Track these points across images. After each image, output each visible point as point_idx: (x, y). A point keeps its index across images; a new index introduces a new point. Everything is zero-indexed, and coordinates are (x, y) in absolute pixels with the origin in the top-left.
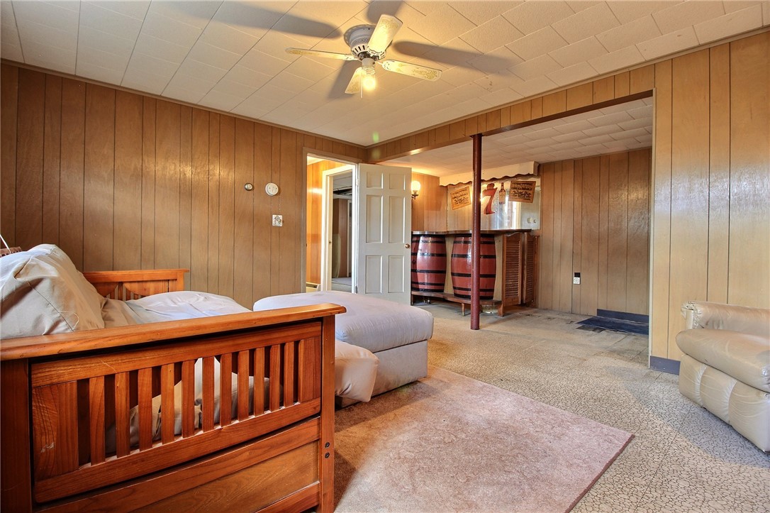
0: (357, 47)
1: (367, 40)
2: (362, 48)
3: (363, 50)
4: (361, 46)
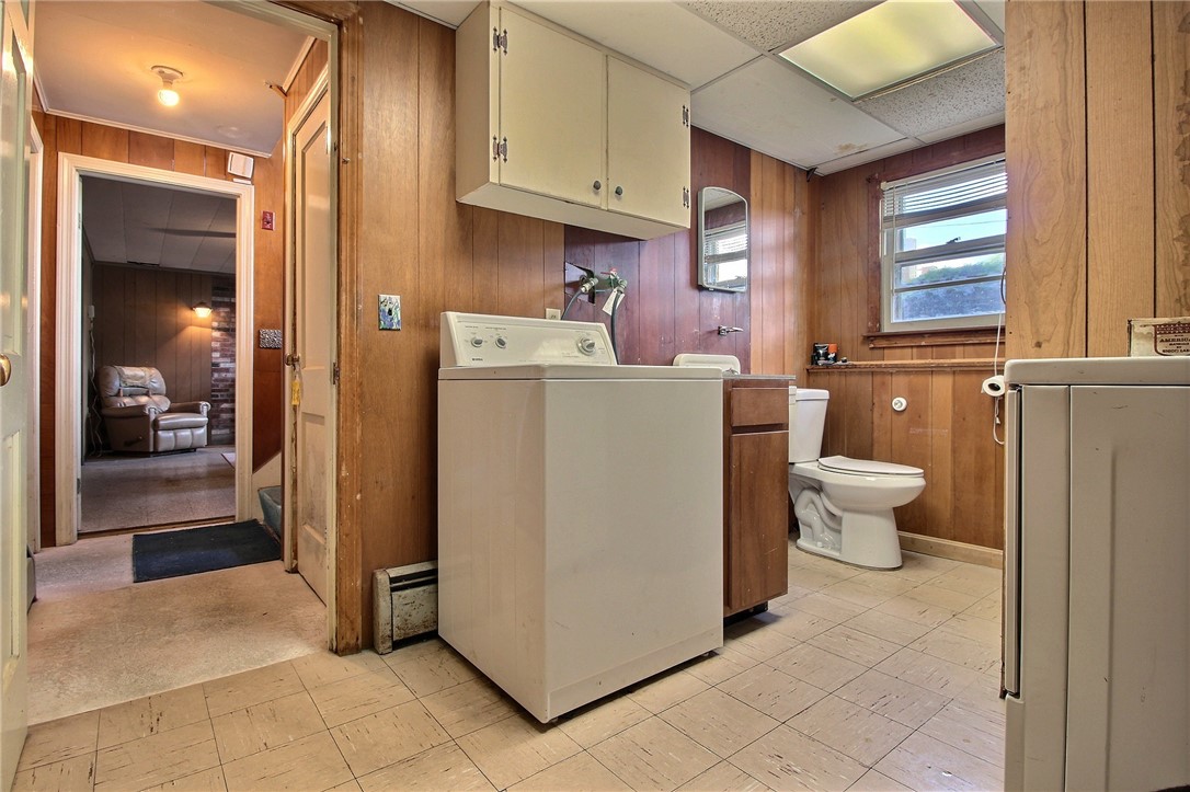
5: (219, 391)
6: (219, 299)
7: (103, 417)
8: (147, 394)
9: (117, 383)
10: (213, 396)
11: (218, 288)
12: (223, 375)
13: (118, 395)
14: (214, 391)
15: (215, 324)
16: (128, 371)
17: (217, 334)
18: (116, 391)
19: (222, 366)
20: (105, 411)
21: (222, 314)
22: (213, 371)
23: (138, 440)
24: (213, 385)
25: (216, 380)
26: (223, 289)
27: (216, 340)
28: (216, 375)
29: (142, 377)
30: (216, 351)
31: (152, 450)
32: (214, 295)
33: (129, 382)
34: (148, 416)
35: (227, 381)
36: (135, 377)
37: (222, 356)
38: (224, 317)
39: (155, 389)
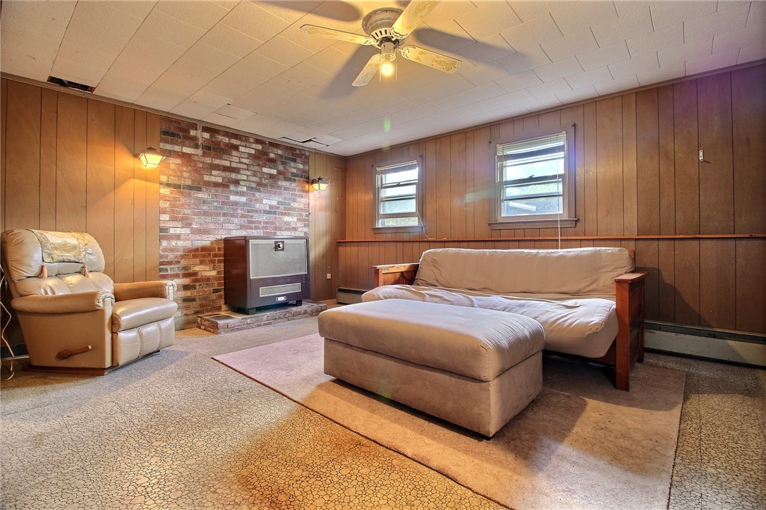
0: (378, 31)
1: (391, 25)
2: (383, 32)
3: (384, 35)
4: (383, 30)
5: (170, 263)
6: (168, 147)
7: (13, 311)
8: (81, 272)
9: (38, 256)
10: (161, 270)
11: (166, 133)
12: (174, 243)
13: (40, 275)
14: (161, 264)
15: (164, 178)
16: (54, 238)
17: (165, 191)
18: (36, 270)
19: (172, 231)
20: (18, 303)
21: (172, 166)
22: (162, 238)
23: (86, 350)
24: (161, 257)
25: (165, 250)
26: (172, 135)
27: (164, 198)
28: (165, 243)
29: (74, 247)
30: (164, 212)
31: (108, 364)
32: (162, 140)
33: (57, 255)
34: (102, 312)
35: (178, 251)
36: (64, 247)
37: (173, 219)
38: (174, 170)
39: (92, 263)
